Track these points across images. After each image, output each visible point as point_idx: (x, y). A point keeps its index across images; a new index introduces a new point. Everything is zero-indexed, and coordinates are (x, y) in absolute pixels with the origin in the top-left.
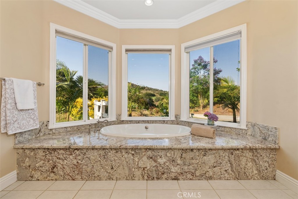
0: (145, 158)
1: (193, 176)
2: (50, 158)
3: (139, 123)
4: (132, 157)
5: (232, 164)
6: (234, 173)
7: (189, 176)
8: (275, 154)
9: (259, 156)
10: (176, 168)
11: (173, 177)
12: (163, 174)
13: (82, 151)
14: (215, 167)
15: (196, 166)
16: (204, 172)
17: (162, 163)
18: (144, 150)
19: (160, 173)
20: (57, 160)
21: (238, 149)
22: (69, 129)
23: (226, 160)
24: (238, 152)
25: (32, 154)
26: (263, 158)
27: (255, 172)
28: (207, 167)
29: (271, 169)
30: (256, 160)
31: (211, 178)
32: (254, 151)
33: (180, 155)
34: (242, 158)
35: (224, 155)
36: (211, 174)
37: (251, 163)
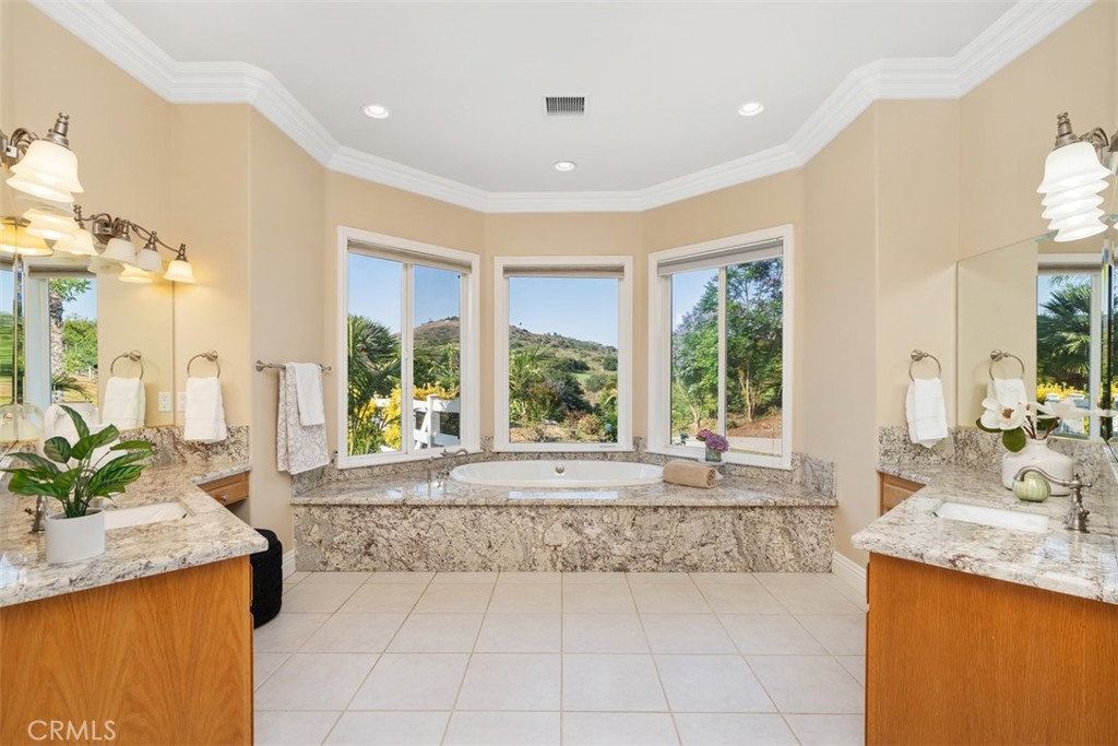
0: (557, 526)
1: (658, 562)
2: (363, 525)
3: (539, 458)
4: (531, 525)
5: (741, 540)
6: (745, 558)
7: (650, 563)
8: (831, 517)
9: (797, 521)
10: (622, 547)
11: (617, 566)
12: (595, 559)
13: (428, 512)
14: (703, 545)
15: (664, 542)
16: (681, 556)
17: (594, 536)
18: (555, 510)
19: (589, 557)
20: (376, 529)
21: (753, 508)
22: (376, 471)
23: (727, 530)
24: (752, 514)
25: (325, 517)
26: (806, 527)
27: (789, 555)
28: (688, 545)
29: (823, 550)
30: (791, 530)
31: (695, 568)
32: (787, 511)
33: (631, 520)
34: (762, 526)
35: (723, 520)
36: (696, 559)
37: (780, 537)
